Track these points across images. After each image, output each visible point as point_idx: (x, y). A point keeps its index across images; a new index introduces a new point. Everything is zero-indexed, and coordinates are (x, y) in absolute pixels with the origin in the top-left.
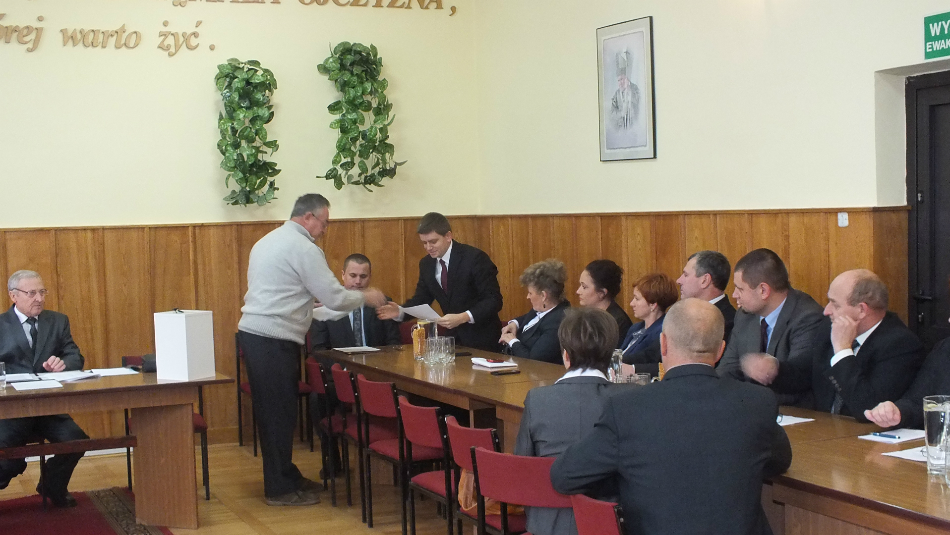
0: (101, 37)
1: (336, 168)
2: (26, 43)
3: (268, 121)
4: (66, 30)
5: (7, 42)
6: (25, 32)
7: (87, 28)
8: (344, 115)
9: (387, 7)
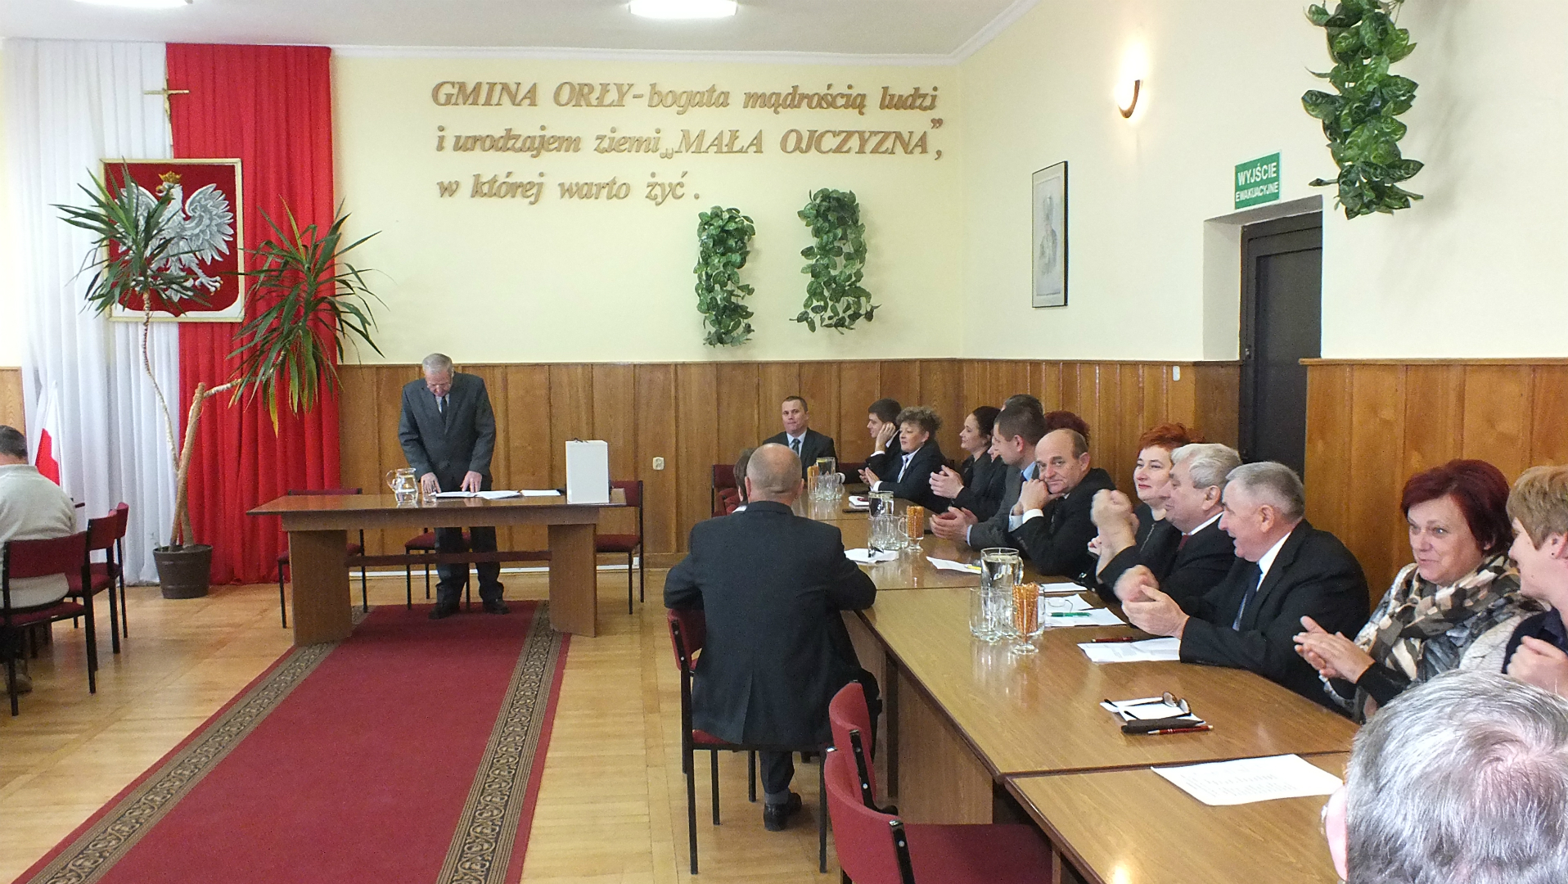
0: (594, 190)
1: (806, 312)
2: (528, 197)
3: (741, 266)
4: (563, 183)
5: (513, 197)
6: (528, 187)
7: (582, 182)
8: (817, 260)
9: (871, 152)
